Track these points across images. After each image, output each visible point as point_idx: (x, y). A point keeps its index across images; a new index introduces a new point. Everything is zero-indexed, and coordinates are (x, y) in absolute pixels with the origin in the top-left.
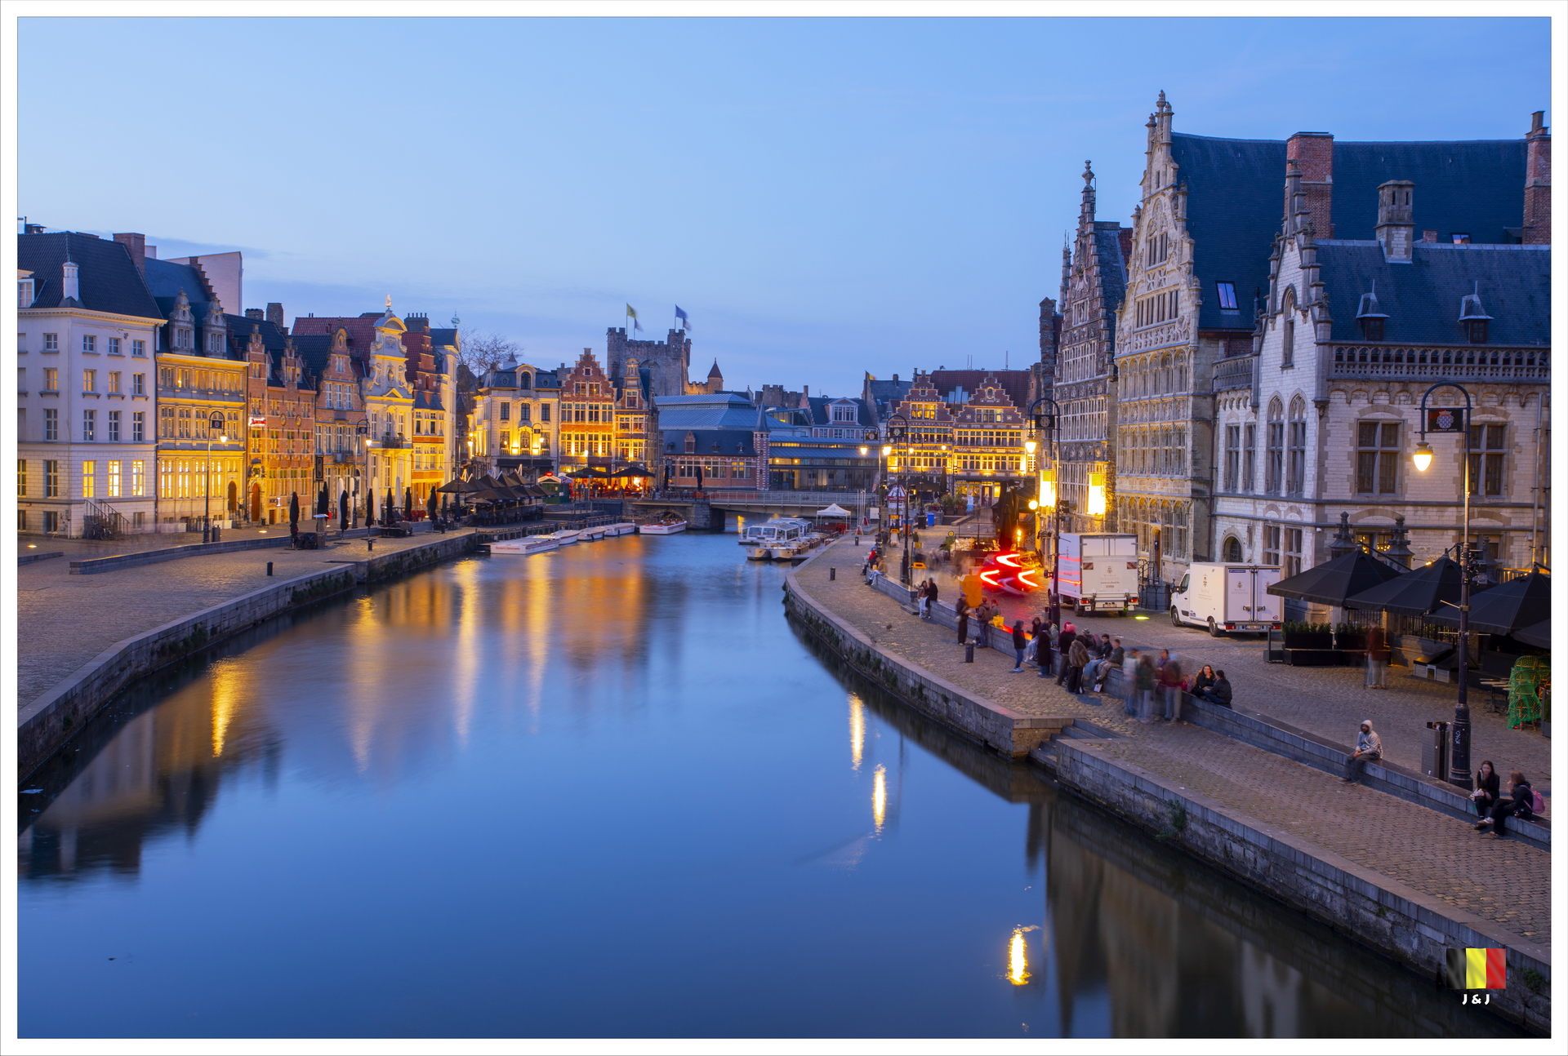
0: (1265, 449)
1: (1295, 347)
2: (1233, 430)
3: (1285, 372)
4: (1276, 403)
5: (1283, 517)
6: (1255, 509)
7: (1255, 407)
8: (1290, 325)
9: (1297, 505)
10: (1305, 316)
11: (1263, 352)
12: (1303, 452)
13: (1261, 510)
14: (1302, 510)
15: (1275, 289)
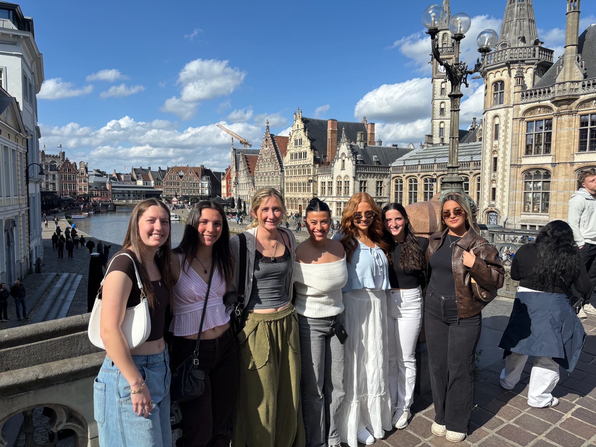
0: (335, 187)
1: (345, 166)
2: (323, 183)
3: (342, 171)
4: (339, 177)
5: (342, 201)
6: (333, 199)
7: (332, 178)
8: (344, 161)
10: (349, 159)
11: (335, 166)
12: (348, 187)
13: (335, 199)
15: (338, 153)
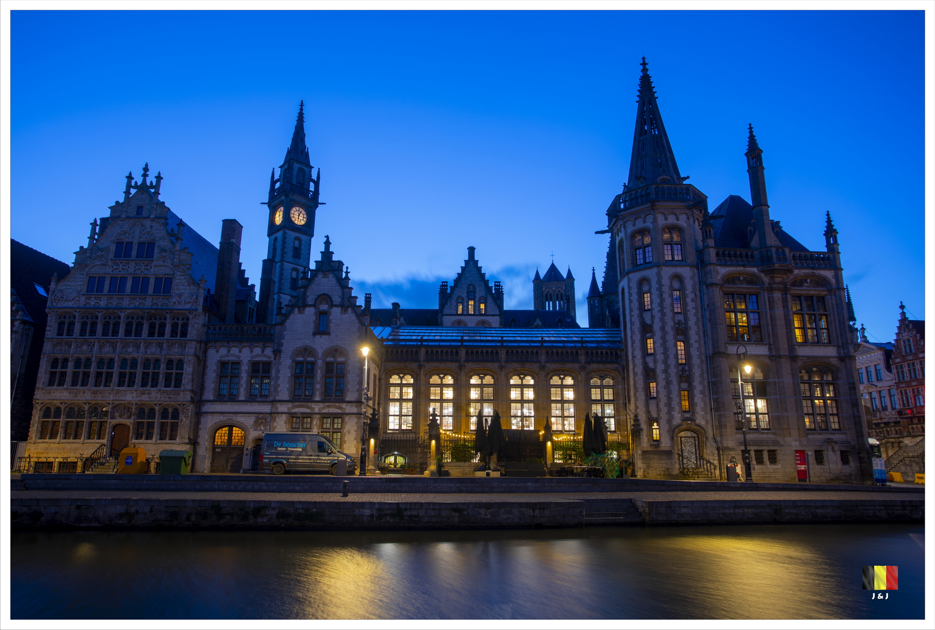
0: (289, 375)
1: (331, 324)
2: (230, 364)
3: (318, 337)
4: (307, 350)
5: (317, 410)
6: (274, 408)
7: (277, 352)
8: (324, 312)
9: (337, 404)
10: (345, 309)
11: (286, 324)
13: (282, 408)
14: (344, 407)
15: (305, 294)
